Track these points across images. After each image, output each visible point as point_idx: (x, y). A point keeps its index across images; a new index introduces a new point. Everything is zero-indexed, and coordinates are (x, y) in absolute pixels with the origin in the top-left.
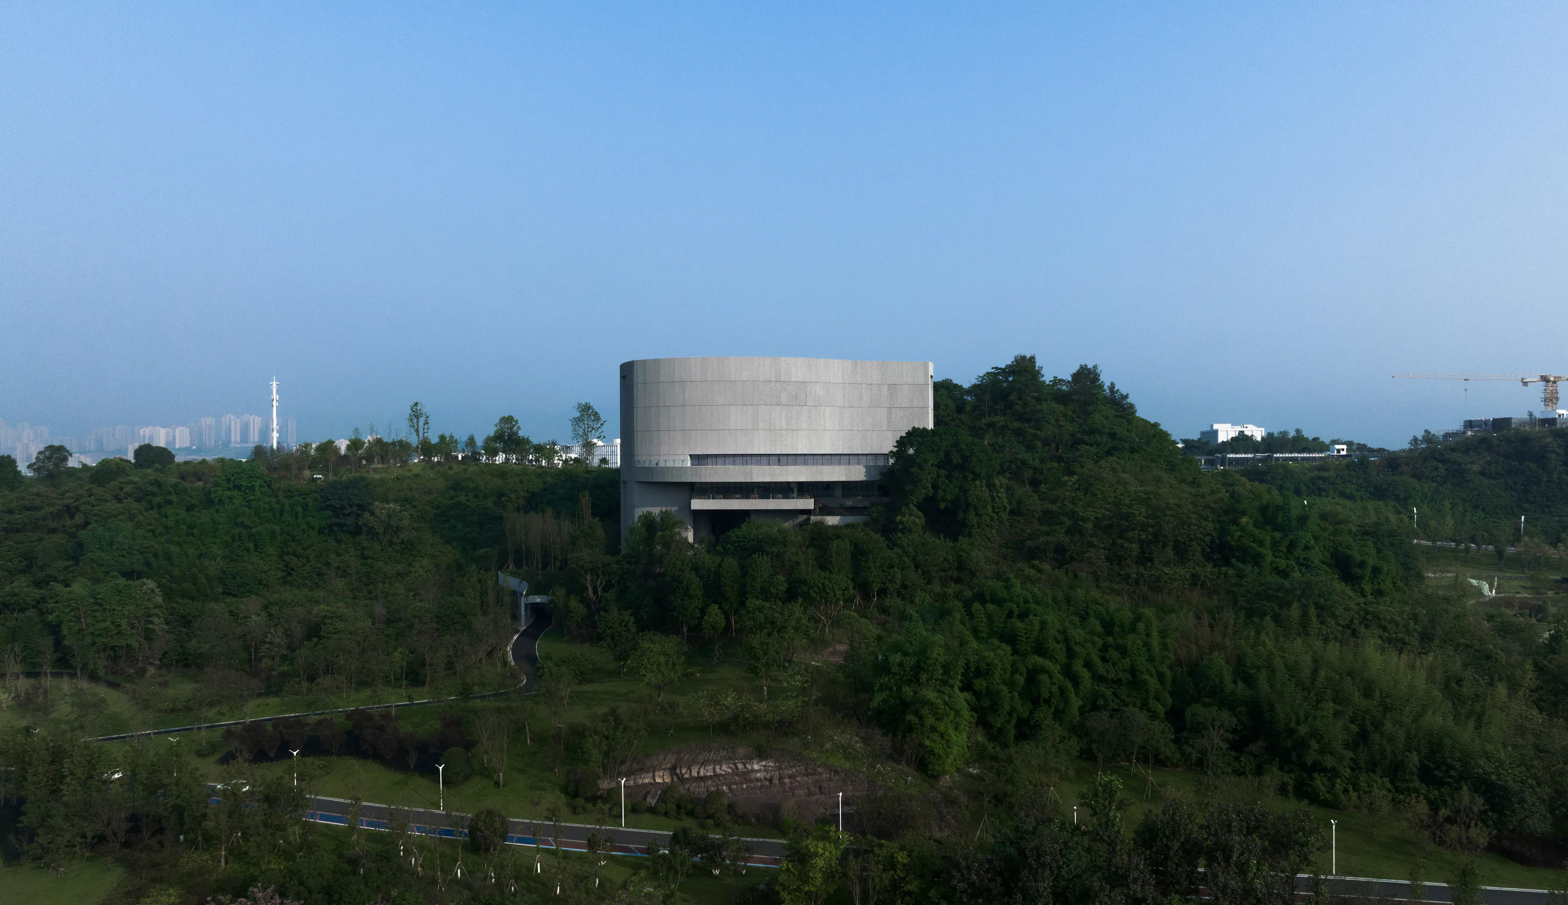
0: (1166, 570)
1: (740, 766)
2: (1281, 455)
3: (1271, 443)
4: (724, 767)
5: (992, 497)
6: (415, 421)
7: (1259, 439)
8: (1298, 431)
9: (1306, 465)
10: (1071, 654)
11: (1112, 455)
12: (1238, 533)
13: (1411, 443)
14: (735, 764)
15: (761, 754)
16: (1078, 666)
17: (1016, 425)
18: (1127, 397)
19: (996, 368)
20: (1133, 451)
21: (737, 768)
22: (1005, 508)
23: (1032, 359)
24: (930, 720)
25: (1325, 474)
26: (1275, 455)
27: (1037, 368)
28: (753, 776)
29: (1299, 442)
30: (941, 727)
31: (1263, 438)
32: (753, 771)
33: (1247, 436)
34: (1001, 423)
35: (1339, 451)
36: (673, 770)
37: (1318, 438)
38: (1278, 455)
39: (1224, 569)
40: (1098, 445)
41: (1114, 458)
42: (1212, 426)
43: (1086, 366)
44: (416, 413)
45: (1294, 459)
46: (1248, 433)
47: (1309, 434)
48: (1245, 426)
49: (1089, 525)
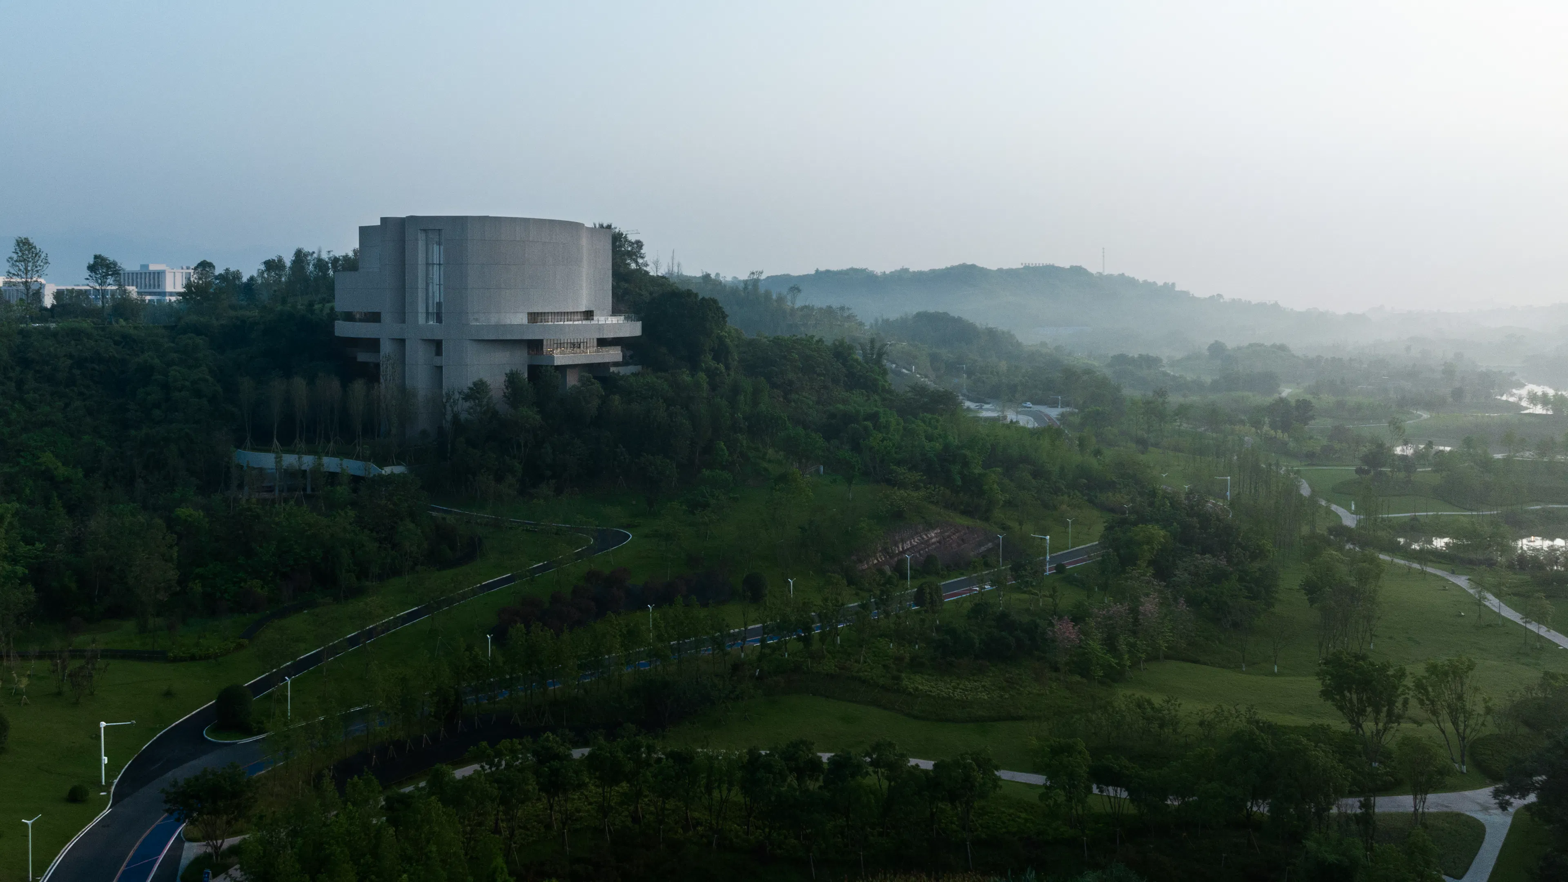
4: (916, 540)
15: (934, 526)
21: (923, 538)
28: (930, 542)
32: (930, 538)
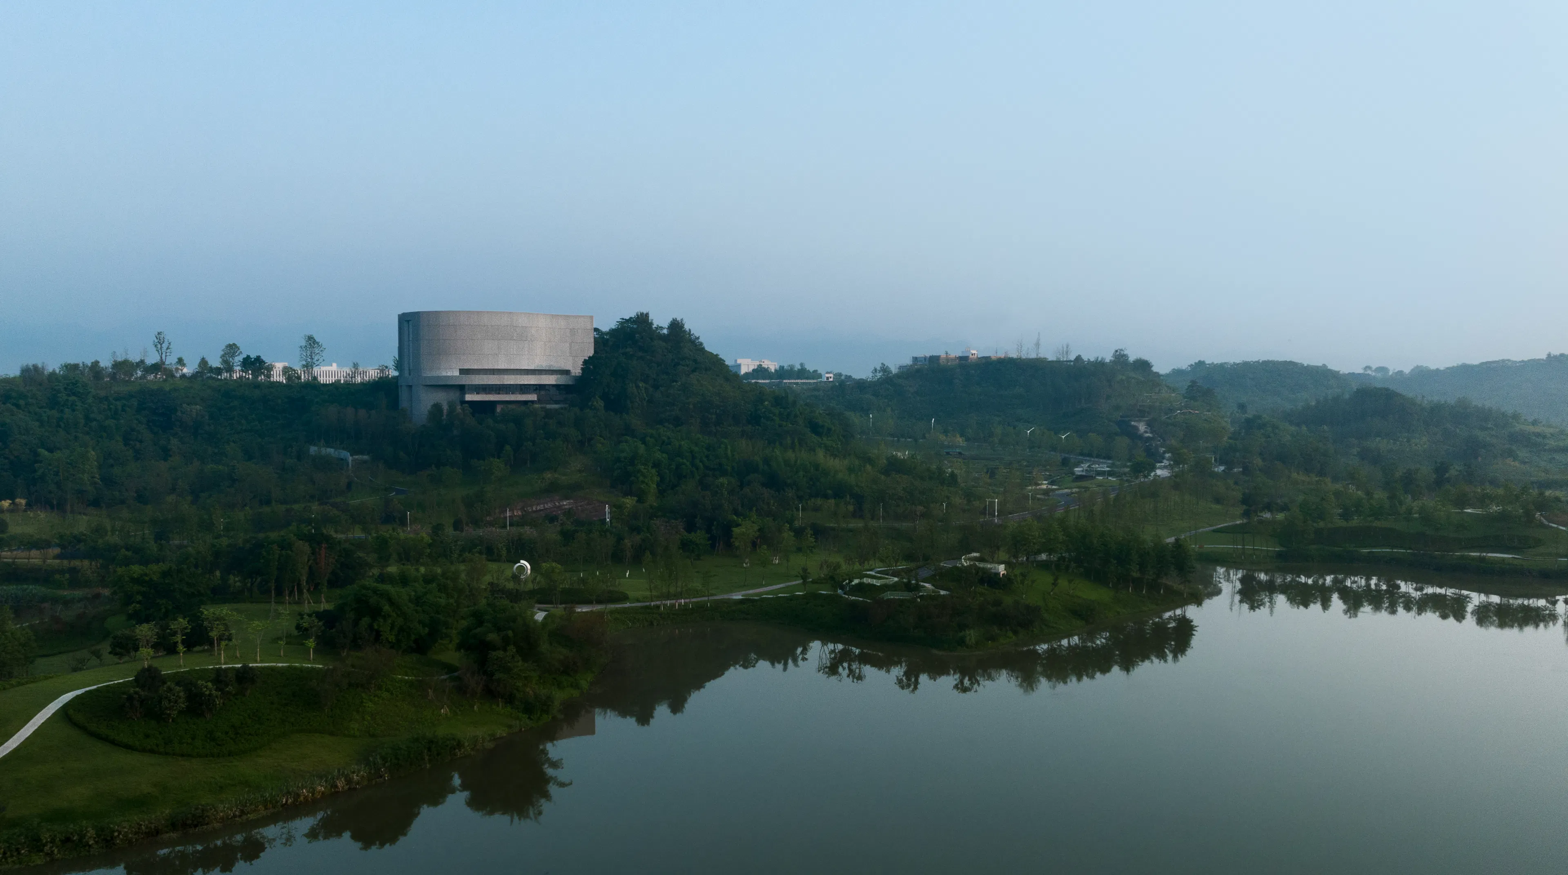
0: (730, 428)
1: (557, 504)
2: (788, 381)
3: (782, 373)
4: (549, 505)
5: (638, 393)
6: (159, 346)
7: (773, 371)
8: (802, 365)
9: (805, 387)
10: (694, 457)
11: (695, 372)
12: (764, 410)
13: (872, 372)
14: (554, 503)
15: (567, 498)
16: (697, 461)
17: (640, 354)
18: (698, 338)
19: (623, 319)
20: (706, 370)
22: (645, 399)
23: (647, 315)
24: (641, 478)
25: (816, 393)
26: (784, 381)
27: (650, 321)
28: (563, 507)
29: (802, 373)
30: (646, 480)
31: (776, 370)
32: (564, 505)
33: (764, 368)
34: (631, 353)
35: (828, 378)
36: (522, 509)
37: (817, 371)
38: (786, 381)
39: (757, 427)
40: (687, 366)
41: (697, 373)
42: (736, 361)
43: (676, 319)
44: (160, 341)
45: (797, 384)
46: (765, 365)
47: (810, 367)
48: (762, 361)
49: (691, 406)
